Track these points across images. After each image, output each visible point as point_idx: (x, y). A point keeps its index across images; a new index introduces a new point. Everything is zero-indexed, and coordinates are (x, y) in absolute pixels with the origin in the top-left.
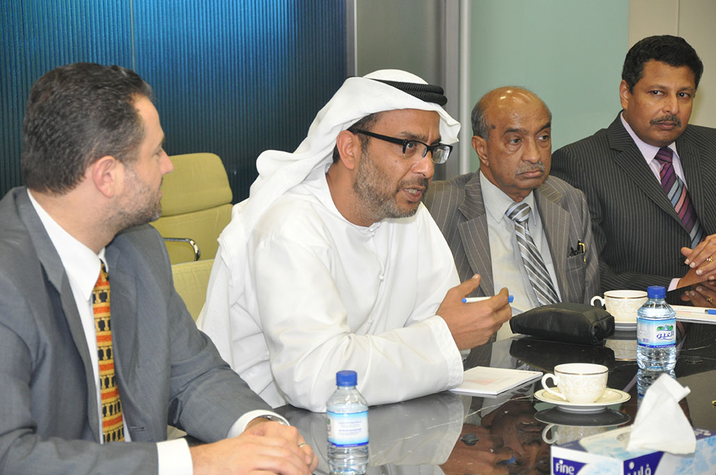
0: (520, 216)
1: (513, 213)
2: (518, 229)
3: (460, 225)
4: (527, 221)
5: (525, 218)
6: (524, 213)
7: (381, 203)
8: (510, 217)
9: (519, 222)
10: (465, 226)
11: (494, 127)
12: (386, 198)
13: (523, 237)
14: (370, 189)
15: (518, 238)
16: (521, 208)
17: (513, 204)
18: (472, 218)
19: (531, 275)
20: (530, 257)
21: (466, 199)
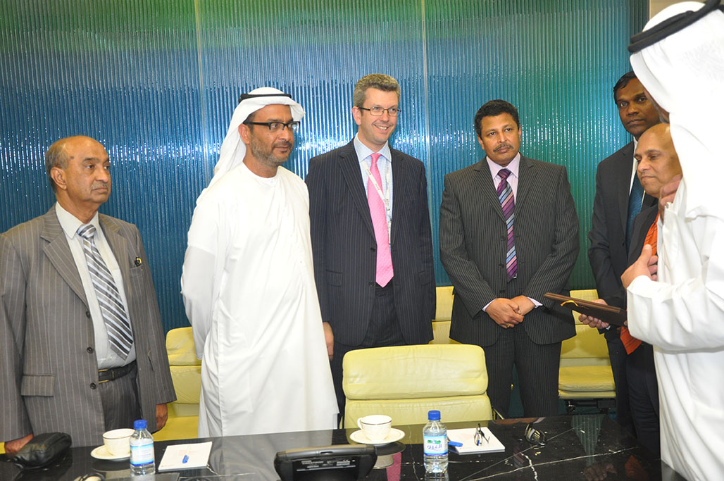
0: (87, 234)
1: (82, 232)
2: (86, 243)
3: (45, 247)
4: (92, 237)
5: (92, 235)
6: (91, 232)
7: (267, 158)
8: (80, 235)
9: (87, 238)
10: (49, 248)
11: (72, 158)
12: (269, 155)
13: (89, 250)
14: (259, 152)
15: (86, 251)
16: (88, 228)
17: (82, 225)
18: (52, 240)
19: (95, 278)
20: (94, 265)
21: (46, 226)
